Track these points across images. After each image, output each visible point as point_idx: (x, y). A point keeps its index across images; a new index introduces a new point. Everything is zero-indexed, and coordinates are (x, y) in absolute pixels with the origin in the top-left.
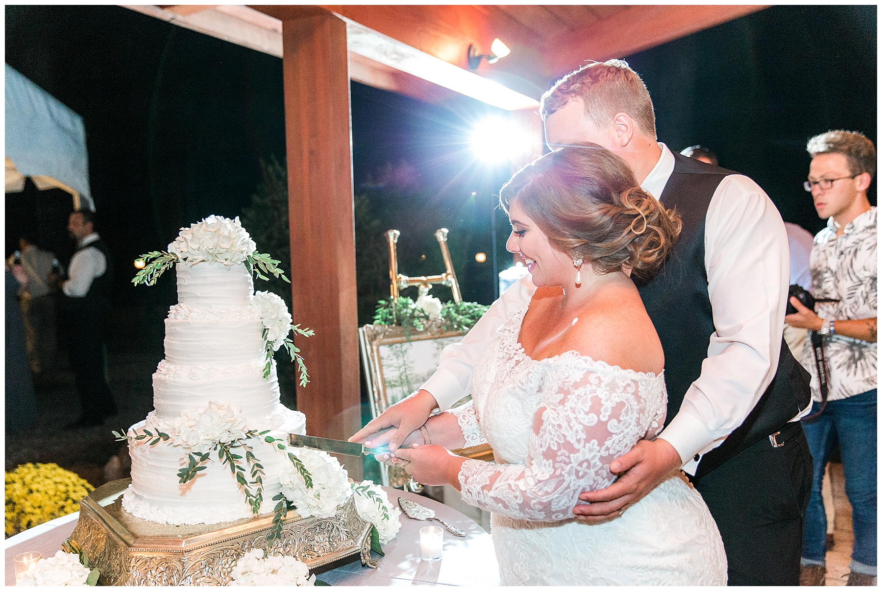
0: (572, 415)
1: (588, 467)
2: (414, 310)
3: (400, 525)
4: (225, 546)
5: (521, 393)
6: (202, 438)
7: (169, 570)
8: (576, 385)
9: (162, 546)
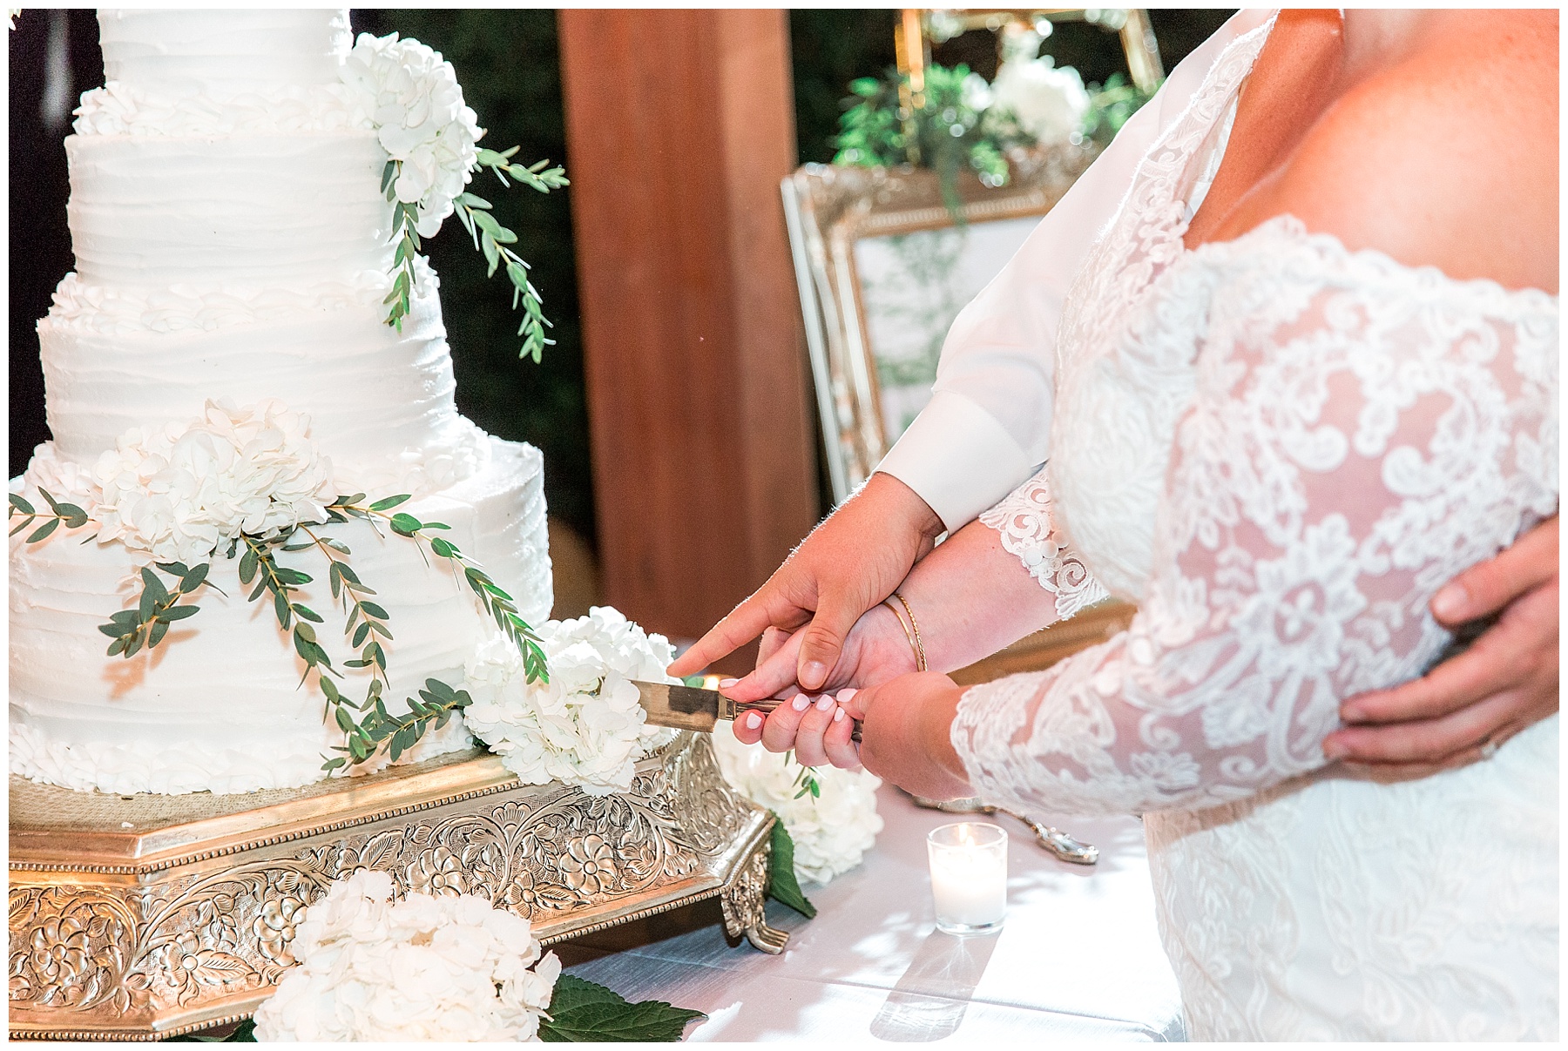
0: (1262, 434)
1: (1320, 604)
2: (981, 116)
3: (877, 824)
4: (268, 858)
5: (1137, 369)
6: (182, 516)
7: (98, 927)
8: (1284, 334)
9: (73, 854)
